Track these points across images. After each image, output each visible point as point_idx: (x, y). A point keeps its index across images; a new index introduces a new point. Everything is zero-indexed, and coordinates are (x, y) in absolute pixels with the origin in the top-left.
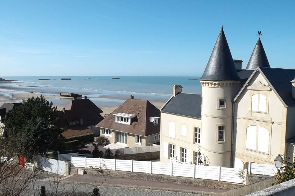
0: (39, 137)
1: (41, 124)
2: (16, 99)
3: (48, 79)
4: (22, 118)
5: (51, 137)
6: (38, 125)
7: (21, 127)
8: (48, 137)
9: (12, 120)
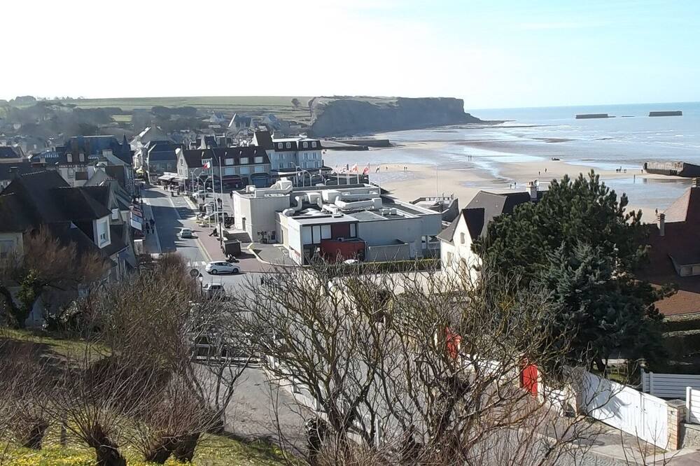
0: (582, 309)
1: (590, 268)
2: (509, 179)
3: (605, 116)
4: (531, 244)
5: (621, 313)
6: (580, 268)
7: (528, 270)
8: (611, 310)
9: (505, 246)
